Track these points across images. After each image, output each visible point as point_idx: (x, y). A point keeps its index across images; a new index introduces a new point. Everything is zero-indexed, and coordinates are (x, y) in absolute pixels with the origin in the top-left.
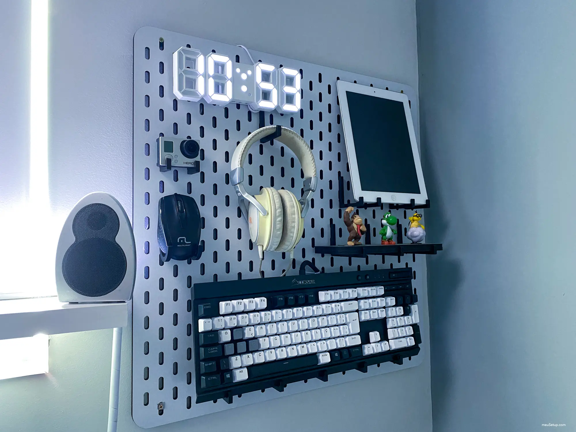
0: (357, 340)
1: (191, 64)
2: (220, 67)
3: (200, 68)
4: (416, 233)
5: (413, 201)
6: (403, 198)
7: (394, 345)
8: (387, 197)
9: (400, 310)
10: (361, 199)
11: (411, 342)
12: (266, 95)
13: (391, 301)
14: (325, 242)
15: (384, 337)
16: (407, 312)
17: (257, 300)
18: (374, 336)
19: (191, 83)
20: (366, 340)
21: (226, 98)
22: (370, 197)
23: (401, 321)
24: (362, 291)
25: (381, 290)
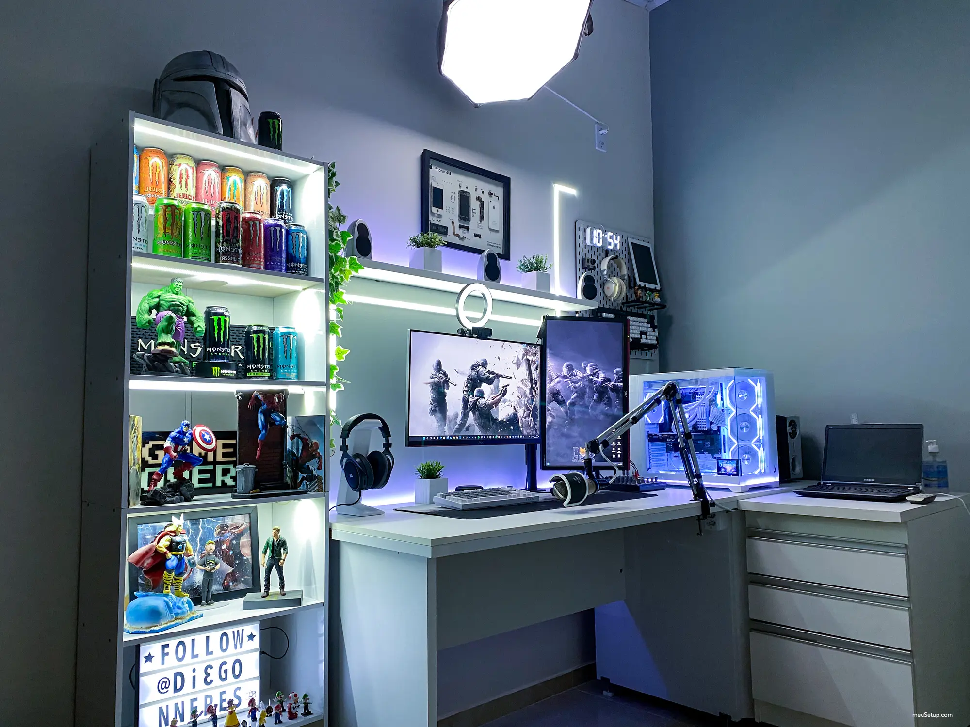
0: (639, 336)
1: (592, 233)
2: (599, 234)
3: (594, 235)
4: (657, 300)
5: (656, 288)
6: (652, 286)
7: (649, 341)
8: (648, 285)
9: (651, 329)
10: (640, 284)
11: (655, 342)
12: (610, 244)
13: (649, 325)
14: (625, 301)
15: (647, 339)
16: (654, 331)
17: (612, 315)
18: (644, 336)
19: (592, 240)
20: (641, 338)
21: (600, 245)
22: (642, 284)
23: (651, 334)
24: (640, 319)
25: (645, 320)
